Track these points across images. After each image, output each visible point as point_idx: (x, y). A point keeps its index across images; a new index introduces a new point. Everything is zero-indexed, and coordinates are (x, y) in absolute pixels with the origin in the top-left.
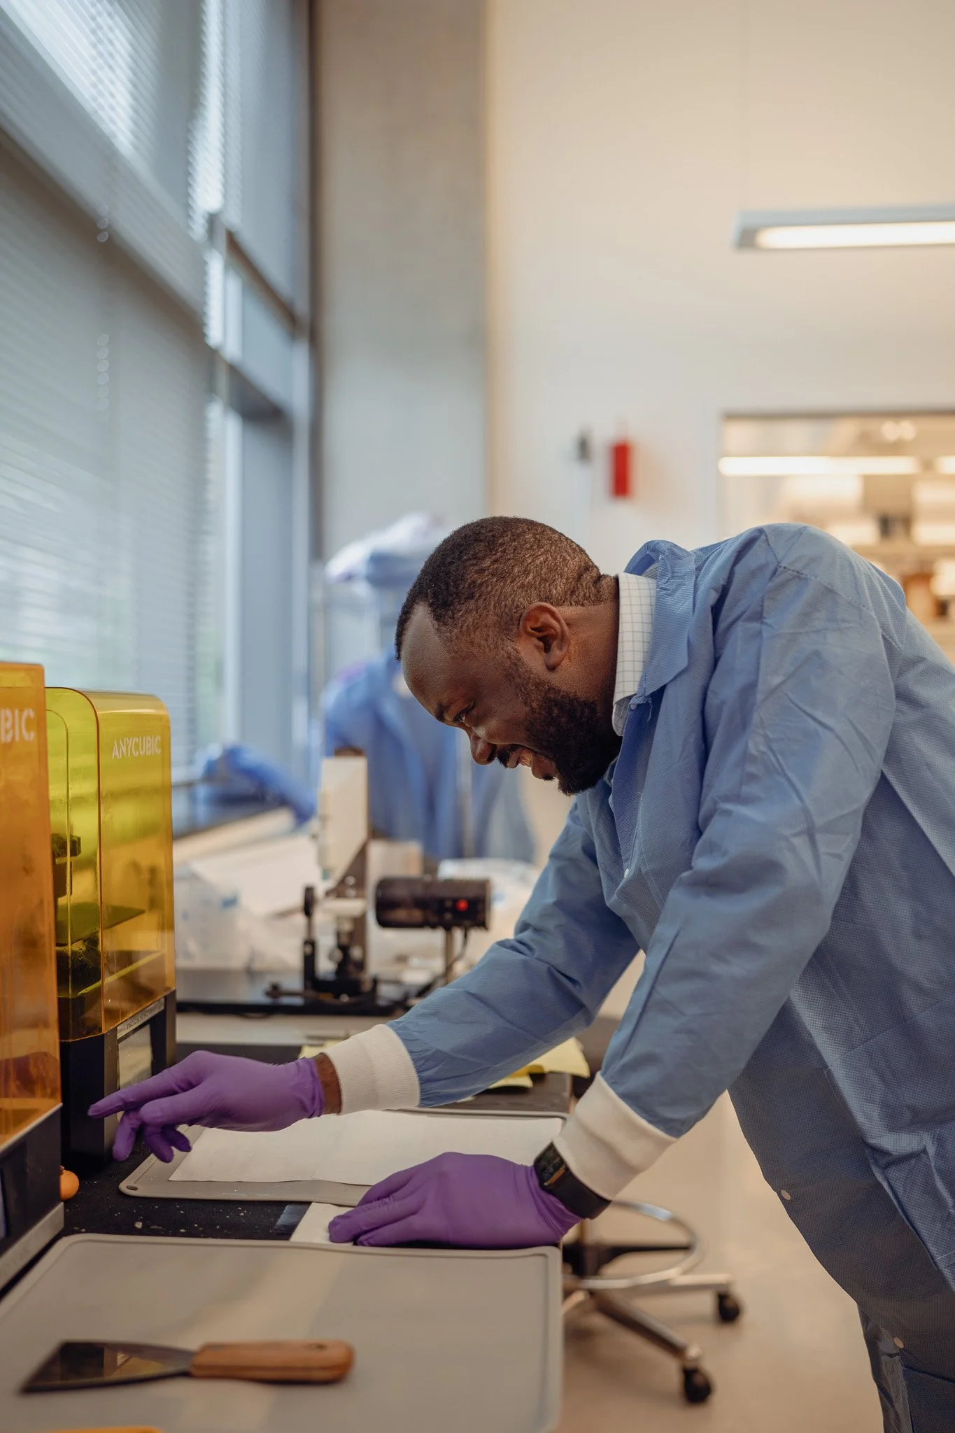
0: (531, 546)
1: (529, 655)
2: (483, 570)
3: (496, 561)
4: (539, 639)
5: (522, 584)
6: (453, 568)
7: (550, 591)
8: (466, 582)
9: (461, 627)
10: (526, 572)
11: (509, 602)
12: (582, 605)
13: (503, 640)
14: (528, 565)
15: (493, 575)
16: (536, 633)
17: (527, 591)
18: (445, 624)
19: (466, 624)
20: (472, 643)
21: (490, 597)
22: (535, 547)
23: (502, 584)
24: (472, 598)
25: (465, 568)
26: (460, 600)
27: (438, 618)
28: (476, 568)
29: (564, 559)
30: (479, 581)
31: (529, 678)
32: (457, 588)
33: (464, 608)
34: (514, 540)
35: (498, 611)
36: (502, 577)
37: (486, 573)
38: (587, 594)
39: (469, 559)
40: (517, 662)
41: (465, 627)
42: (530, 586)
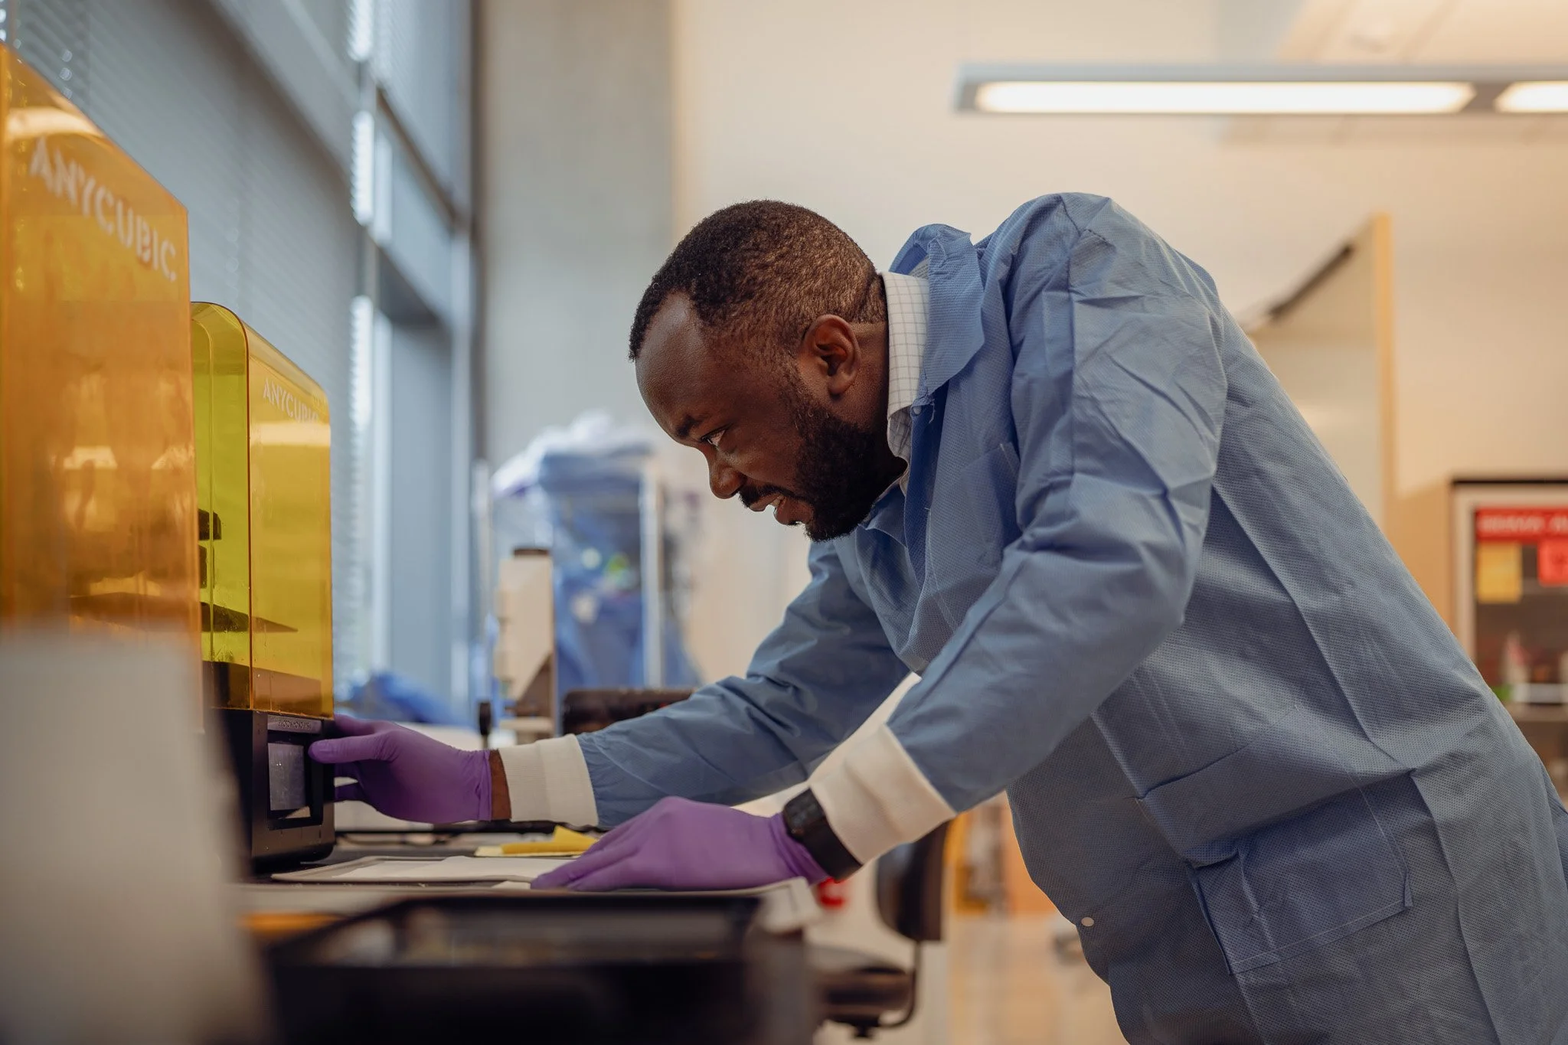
0: (821, 245)
1: (809, 376)
2: (764, 266)
3: (782, 256)
4: (824, 358)
5: (810, 289)
6: (727, 257)
7: (840, 303)
8: (745, 277)
9: (734, 331)
10: (815, 275)
11: (794, 309)
12: (871, 322)
13: (782, 354)
14: (817, 267)
15: (777, 273)
16: (821, 351)
17: (814, 299)
18: (712, 324)
19: (740, 328)
20: (745, 351)
21: (772, 300)
22: (825, 247)
23: (787, 286)
24: (751, 297)
25: (744, 259)
26: (735, 298)
27: (704, 316)
28: (757, 261)
29: (854, 266)
30: (760, 279)
31: (808, 404)
32: (732, 283)
33: (739, 308)
34: (802, 235)
35: (780, 318)
36: (789, 276)
37: (770, 269)
38: (875, 308)
39: (749, 250)
40: (796, 383)
41: (738, 331)
42: (819, 293)
